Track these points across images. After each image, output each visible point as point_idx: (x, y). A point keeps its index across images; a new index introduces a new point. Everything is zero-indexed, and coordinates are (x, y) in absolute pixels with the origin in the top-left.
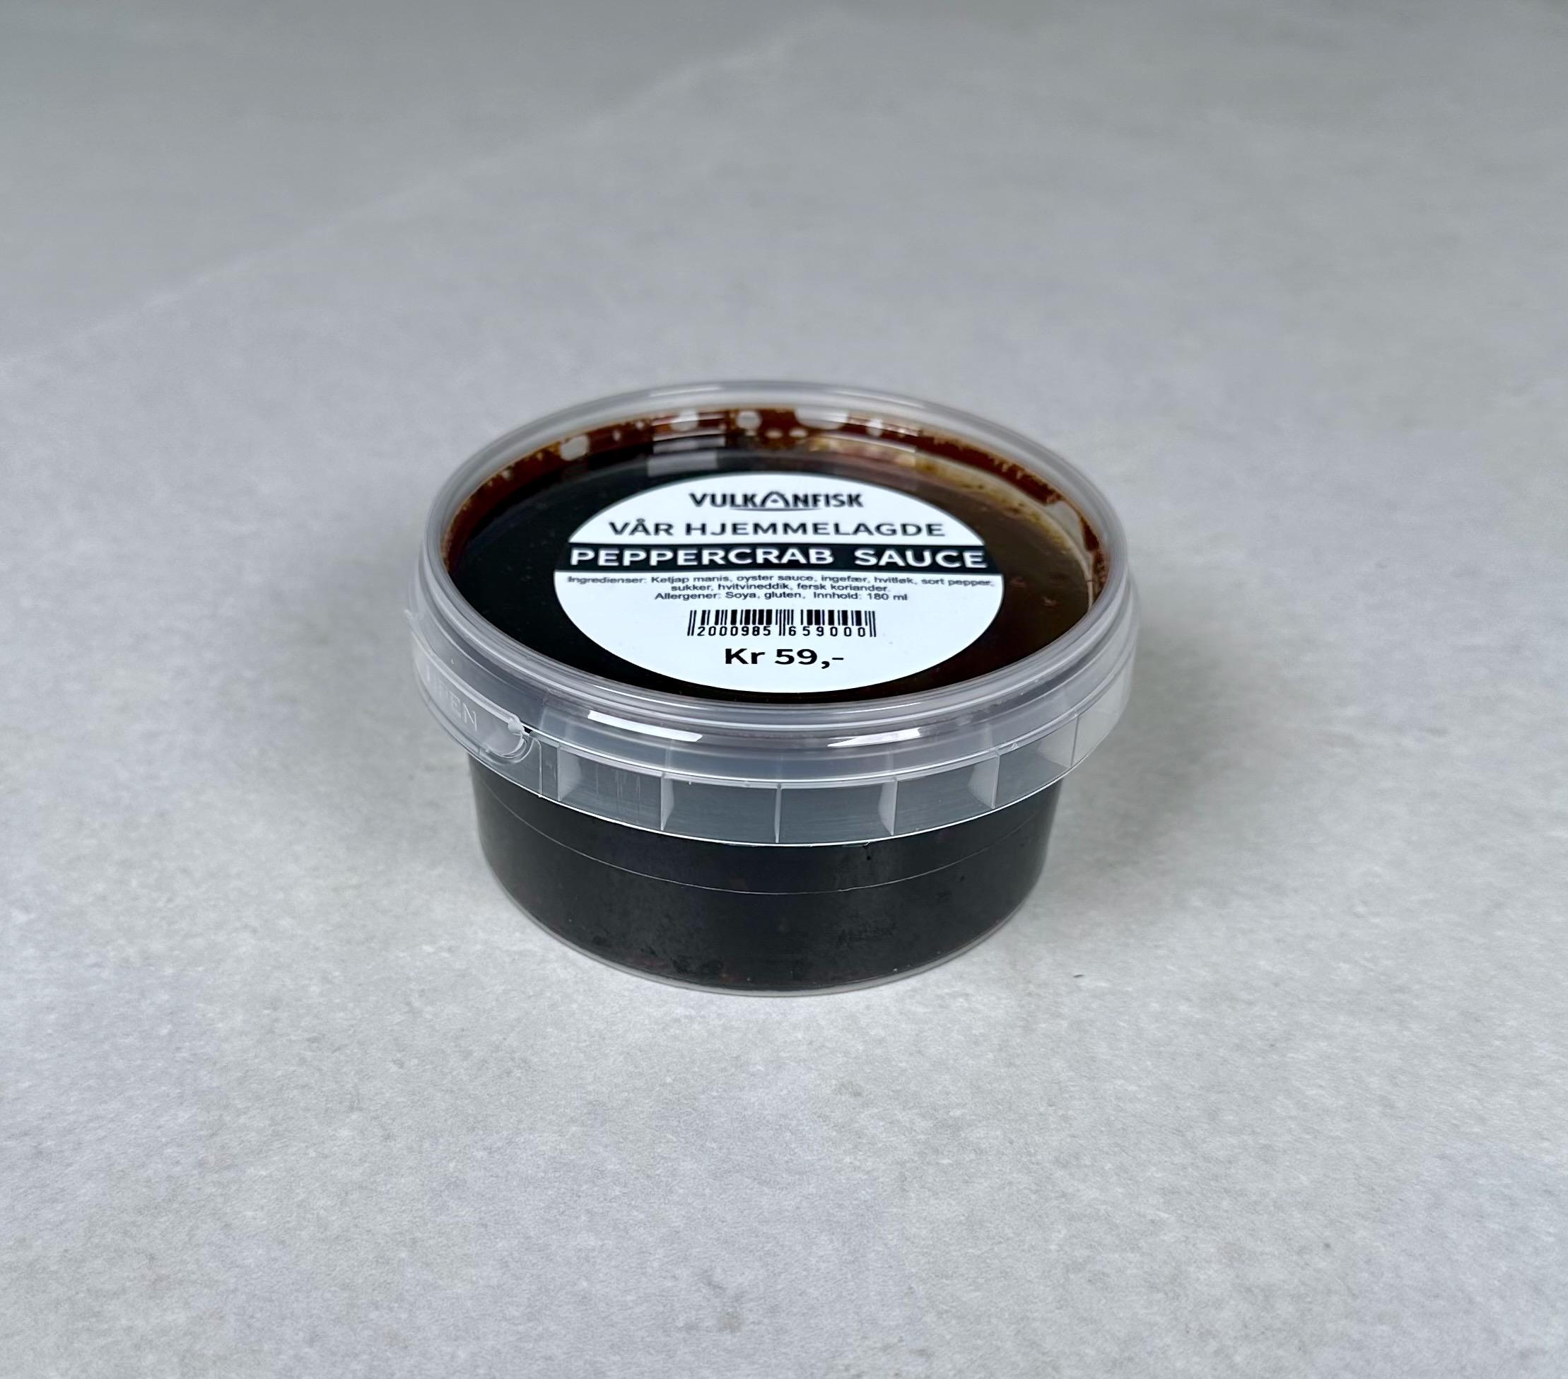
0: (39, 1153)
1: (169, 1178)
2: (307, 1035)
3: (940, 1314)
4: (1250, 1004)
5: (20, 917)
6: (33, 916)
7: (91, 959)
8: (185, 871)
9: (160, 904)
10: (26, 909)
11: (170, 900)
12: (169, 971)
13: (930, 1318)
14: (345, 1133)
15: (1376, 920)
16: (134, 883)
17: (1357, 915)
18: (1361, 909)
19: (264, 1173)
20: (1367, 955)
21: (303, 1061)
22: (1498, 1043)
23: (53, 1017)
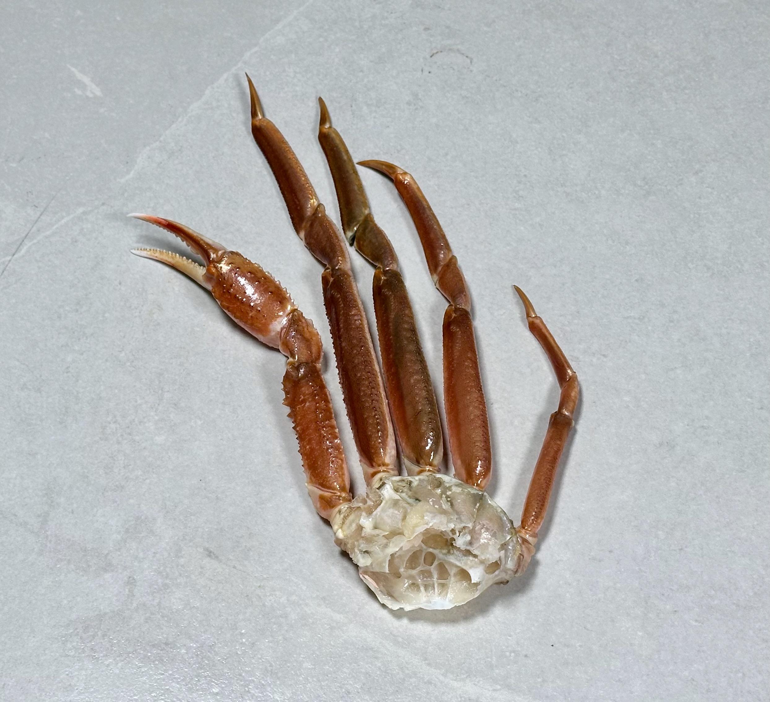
0: (217, 498)
1: (249, 506)
2: (278, 464)
5: (199, 423)
6: (202, 422)
7: (220, 438)
8: (240, 406)
9: (235, 418)
10: (200, 419)
11: (237, 417)
12: (240, 442)
14: (290, 495)
16: (227, 411)
19: (271, 505)
21: (277, 472)
23: (213, 457)
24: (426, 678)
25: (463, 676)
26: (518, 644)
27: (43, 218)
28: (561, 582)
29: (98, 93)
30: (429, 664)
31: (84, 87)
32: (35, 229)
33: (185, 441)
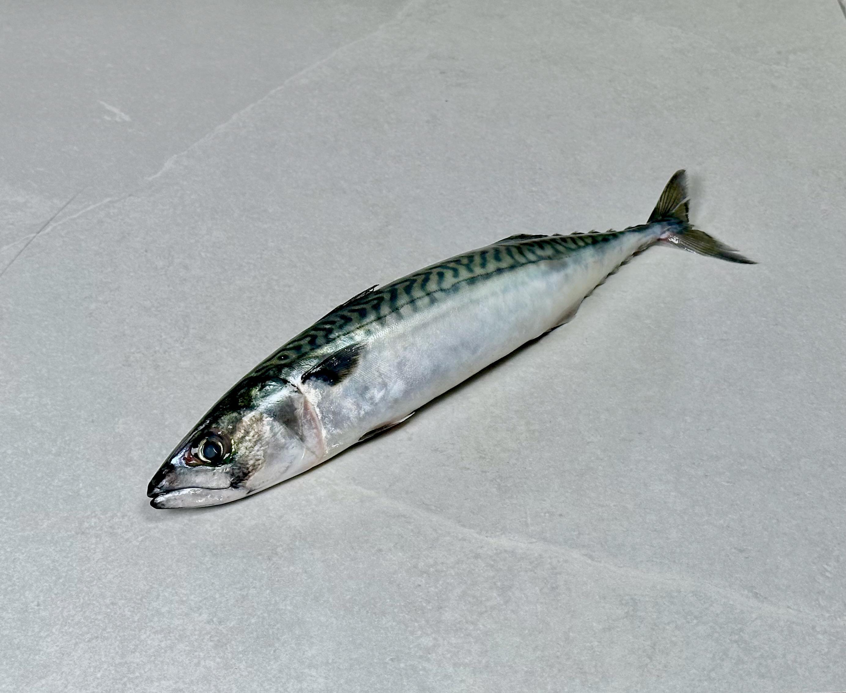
3: (458, 437)
4: (548, 368)
5: (225, 350)
6: (228, 350)
7: (247, 361)
10: (226, 348)
11: (264, 345)
13: (455, 437)
15: (588, 346)
16: (253, 340)
17: (584, 345)
18: (585, 343)
20: (583, 355)
22: (608, 376)
24: (460, 536)
25: (498, 533)
26: (552, 506)
27: (69, 206)
28: (593, 458)
29: (127, 118)
30: (464, 526)
31: (113, 115)
32: (60, 214)
33: (211, 364)
